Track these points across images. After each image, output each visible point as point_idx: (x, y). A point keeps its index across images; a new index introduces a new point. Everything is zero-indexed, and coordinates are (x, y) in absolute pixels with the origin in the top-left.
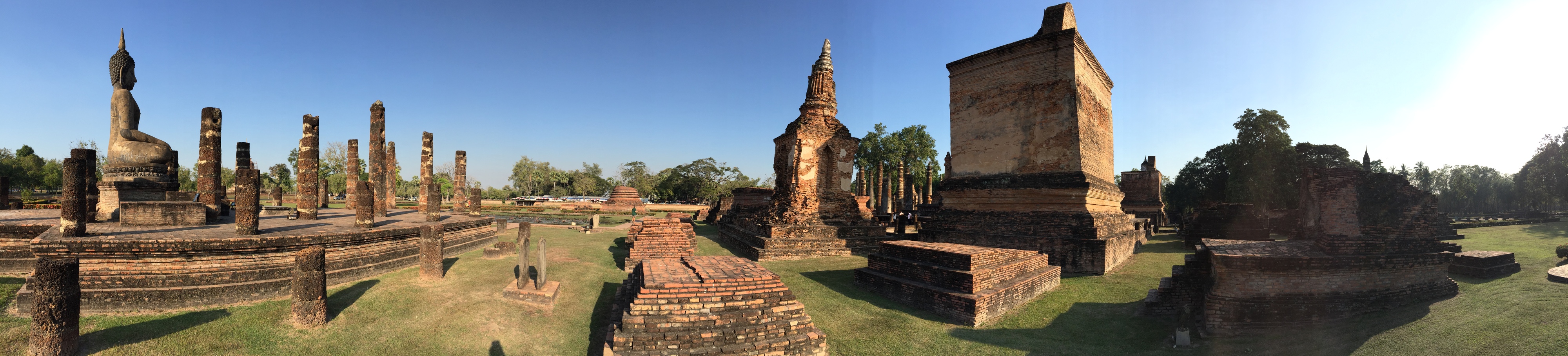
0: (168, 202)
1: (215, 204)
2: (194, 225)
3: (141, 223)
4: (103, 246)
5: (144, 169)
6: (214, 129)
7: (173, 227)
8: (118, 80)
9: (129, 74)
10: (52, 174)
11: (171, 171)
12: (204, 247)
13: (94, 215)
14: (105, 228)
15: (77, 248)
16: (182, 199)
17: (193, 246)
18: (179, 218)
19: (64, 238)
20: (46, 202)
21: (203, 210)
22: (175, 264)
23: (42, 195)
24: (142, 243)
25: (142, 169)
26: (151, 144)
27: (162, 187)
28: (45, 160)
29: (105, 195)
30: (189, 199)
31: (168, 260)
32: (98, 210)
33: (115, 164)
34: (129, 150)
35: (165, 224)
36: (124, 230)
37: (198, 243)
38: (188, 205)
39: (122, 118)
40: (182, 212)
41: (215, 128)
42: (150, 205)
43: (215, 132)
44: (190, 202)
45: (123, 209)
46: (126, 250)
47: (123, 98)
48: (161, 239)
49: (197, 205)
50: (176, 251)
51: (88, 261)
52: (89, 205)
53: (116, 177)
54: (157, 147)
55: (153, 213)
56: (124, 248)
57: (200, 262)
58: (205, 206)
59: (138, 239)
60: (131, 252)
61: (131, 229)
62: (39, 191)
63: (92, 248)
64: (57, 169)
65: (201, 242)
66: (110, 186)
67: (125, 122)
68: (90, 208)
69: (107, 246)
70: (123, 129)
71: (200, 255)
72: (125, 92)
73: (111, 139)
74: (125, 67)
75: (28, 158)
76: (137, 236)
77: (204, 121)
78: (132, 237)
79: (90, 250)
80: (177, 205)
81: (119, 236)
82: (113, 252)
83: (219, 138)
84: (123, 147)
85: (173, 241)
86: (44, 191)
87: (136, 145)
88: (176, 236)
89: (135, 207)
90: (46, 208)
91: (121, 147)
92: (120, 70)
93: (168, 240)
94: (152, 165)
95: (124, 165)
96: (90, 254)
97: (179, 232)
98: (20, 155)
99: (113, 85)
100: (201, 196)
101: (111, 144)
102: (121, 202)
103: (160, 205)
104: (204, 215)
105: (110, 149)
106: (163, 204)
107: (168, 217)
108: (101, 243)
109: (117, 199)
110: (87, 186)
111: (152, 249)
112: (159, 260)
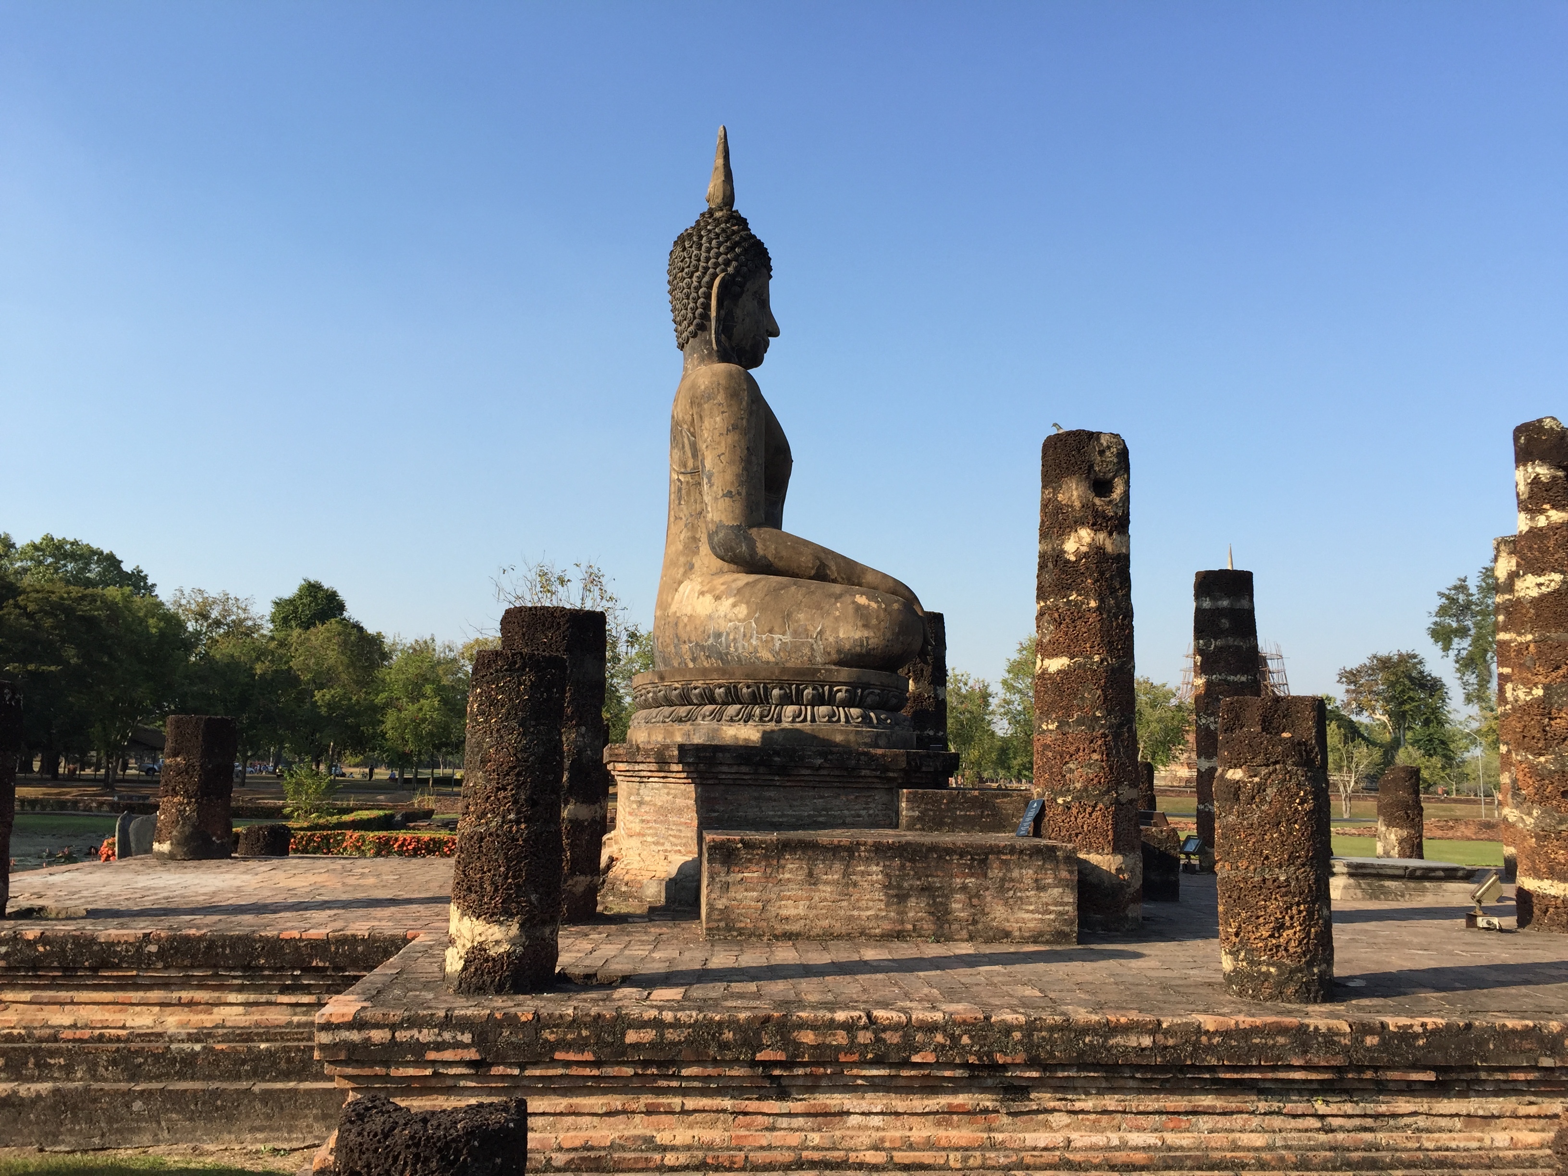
0: (910, 836)
1: (1116, 850)
2: (1025, 941)
3: (795, 927)
4: (631, 1037)
5: (808, 692)
6: (1098, 521)
7: (933, 950)
8: (702, 327)
9: (747, 303)
10: (414, 700)
11: (918, 698)
12: (1081, 1053)
13: (592, 891)
14: (638, 951)
15: (516, 1047)
16: (969, 824)
17: (1028, 1045)
18: (958, 906)
19: (461, 1001)
20: (386, 823)
21: (1064, 874)
22: (949, 1124)
23: (369, 787)
24: (802, 1025)
25: (799, 693)
26: (837, 588)
27: (886, 769)
28: (388, 641)
29: (641, 803)
30: (999, 823)
31: (918, 1103)
32: (609, 867)
33: (683, 670)
34: (742, 610)
35: (900, 936)
36: (721, 959)
37: (1052, 1029)
38: (997, 851)
39: (717, 481)
40: (970, 881)
41: (1104, 517)
42: (834, 851)
43: (1101, 536)
44: (1002, 838)
45: (717, 866)
46: (729, 1055)
47: (721, 398)
48: (885, 1005)
49: (1037, 852)
50: (954, 1066)
51: (561, 1103)
52: (572, 846)
53: (687, 726)
54: (862, 600)
55: (848, 884)
56: (724, 1046)
57: (1065, 1119)
58: (1071, 859)
59: (785, 1004)
60: (753, 1064)
61: (752, 958)
62: (357, 773)
63: (580, 1045)
64: (436, 681)
65: (1066, 1026)
66: (662, 763)
67: (729, 494)
68: (574, 861)
69: (648, 1036)
70: (720, 526)
71: (1063, 1088)
72: (730, 375)
73: (670, 564)
74: (733, 276)
75: (320, 633)
76: (778, 988)
77: (1055, 492)
78: (758, 996)
79: (572, 1056)
80: (949, 851)
81: (698, 992)
82: (672, 1063)
83: (1123, 561)
84: (718, 598)
85: (938, 1016)
86: (382, 773)
87: (775, 592)
88: (951, 995)
89: (766, 857)
90: (383, 849)
91: (709, 598)
92: (710, 286)
93: (920, 1014)
94: (845, 674)
95: (723, 672)
96: (574, 1071)
97: (962, 975)
98: (286, 620)
99: (681, 347)
100: (1049, 813)
101: (670, 586)
102: (709, 837)
103: (880, 851)
104: (1070, 898)
105: (663, 605)
106: (890, 847)
107: (912, 902)
108: (623, 1022)
109: (691, 818)
110: (567, 763)
111: (849, 1050)
112: (877, 1102)
